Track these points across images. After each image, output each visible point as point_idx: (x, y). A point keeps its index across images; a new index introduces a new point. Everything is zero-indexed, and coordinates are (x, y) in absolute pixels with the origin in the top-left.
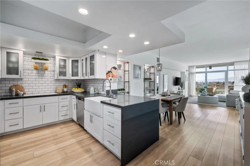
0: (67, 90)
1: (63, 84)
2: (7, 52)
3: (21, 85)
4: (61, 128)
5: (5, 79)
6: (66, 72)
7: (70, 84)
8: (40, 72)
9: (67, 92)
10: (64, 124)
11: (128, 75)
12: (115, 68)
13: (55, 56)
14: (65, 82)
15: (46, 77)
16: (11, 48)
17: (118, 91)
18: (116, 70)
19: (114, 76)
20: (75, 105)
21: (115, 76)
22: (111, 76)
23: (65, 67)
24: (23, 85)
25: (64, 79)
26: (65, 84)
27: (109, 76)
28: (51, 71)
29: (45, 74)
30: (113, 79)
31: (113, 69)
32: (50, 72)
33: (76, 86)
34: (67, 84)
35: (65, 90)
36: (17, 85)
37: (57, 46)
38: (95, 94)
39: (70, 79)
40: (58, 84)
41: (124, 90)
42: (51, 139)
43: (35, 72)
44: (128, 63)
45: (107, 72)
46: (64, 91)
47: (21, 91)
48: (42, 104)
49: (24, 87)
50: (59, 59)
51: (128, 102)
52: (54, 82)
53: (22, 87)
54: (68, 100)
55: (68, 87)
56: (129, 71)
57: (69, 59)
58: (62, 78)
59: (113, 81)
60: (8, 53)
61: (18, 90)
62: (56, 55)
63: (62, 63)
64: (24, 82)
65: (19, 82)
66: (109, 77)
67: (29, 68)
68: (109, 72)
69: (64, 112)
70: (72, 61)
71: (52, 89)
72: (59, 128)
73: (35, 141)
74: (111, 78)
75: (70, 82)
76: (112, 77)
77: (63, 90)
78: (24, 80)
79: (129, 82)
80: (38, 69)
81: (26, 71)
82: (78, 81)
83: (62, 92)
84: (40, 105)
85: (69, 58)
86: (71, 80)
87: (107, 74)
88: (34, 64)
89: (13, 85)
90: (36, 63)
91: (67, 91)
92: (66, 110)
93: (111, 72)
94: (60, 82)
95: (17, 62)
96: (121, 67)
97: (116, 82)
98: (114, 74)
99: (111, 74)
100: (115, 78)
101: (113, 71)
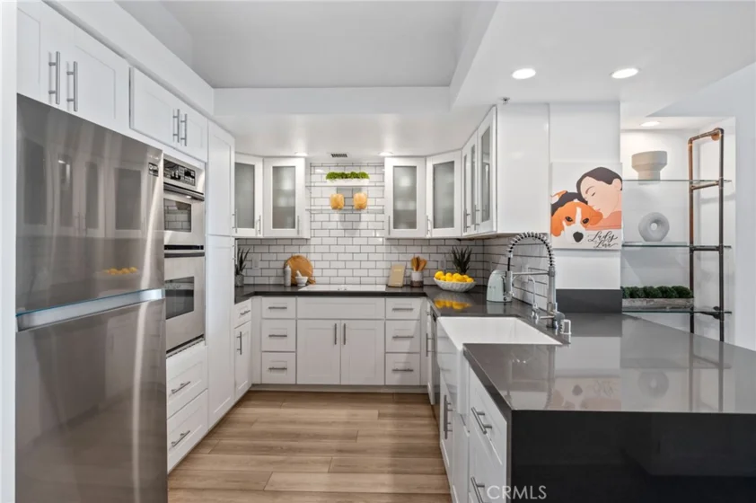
0: (423, 277)
1: (411, 257)
2: (274, 168)
3: (304, 255)
4: (380, 416)
5: (276, 239)
6: (415, 211)
7: (434, 257)
8: (349, 217)
9: (421, 285)
10: (397, 403)
11: (717, 205)
12: (606, 176)
13: (383, 158)
14: (416, 249)
15: (364, 233)
16: (282, 154)
17: (625, 297)
18: (609, 182)
19: (599, 215)
20: (427, 339)
21: (605, 215)
23: (411, 194)
24: (312, 257)
25: (414, 239)
26: (417, 255)
27: (569, 220)
28: (376, 212)
29: (360, 221)
30: (588, 234)
31: (589, 181)
32: (372, 217)
33: (451, 265)
34: (422, 257)
35: (416, 276)
36: (298, 257)
37: (389, 120)
38: (505, 303)
39: (428, 236)
40: (395, 257)
41: (684, 293)
42: (334, 444)
43: (336, 216)
44: (718, 134)
45: (556, 199)
46: (412, 282)
47: (304, 274)
48: (341, 319)
49: (312, 263)
50: (395, 167)
51: (716, 372)
52: (383, 249)
53: (308, 263)
54: (415, 314)
55: (423, 269)
56: (721, 183)
57: (426, 161)
58: (404, 232)
59: (592, 245)
60: (276, 170)
61: (298, 272)
62: (382, 154)
63: (405, 182)
64: (312, 248)
65: (303, 249)
66: (564, 223)
67: (324, 208)
68: (566, 198)
69: (403, 358)
70: (435, 168)
71: (379, 273)
72: (375, 412)
73: (297, 436)
75: (434, 249)
76: (585, 221)
77: (408, 277)
78: (313, 241)
79: (720, 249)
80: (340, 209)
81: (318, 217)
82: (463, 243)
83: (404, 286)
84: (333, 322)
85: (425, 158)
86: (437, 243)
87: (555, 208)
88: (335, 192)
89: (289, 256)
90: (339, 189)
91: (422, 282)
92: (408, 353)
93: (579, 196)
94: (403, 249)
95: (293, 193)
96: (666, 167)
97: (612, 248)
98: (595, 208)
99: (579, 210)
100: (605, 228)
101: (590, 192)
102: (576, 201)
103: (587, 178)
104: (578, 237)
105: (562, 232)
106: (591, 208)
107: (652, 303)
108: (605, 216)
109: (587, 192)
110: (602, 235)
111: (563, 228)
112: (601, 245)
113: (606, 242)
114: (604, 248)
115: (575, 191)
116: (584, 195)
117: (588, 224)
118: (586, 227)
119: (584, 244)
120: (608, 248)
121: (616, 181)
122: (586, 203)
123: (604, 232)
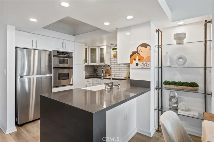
3: (109, 69)
18: (146, 47)
19: (143, 58)
22: (137, 59)
27: (135, 59)
30: (140, 63)
31: (140, 48)
59: (141, 67)
60: (101, 49)
66: (133, 60)
68: (134, 53)
74: (137, 61)
76: (139, 60)
87: (131, 56)
93: (137, 52)
96: (186, 38)
97: (147, 68)
98: (142, 56)
99: (137, 56)
100: (145, 61)
101: (141, 51)
102: (136, 54)
103: (140, 47)
104: (137, 64)
105: (133, 63)
106: (141, 56)
107: (178, 87)
108: (145, 58)
109: (139, 51)
110: (144, 64)
111: (133, 62)
112: (144, 67)
113: (145, 66)
114: (144, 68)
115: (136, 51)
116: (139, 52)
117: (140, 61)
118: (139, 61)
119: (139, 66)
120: (146, 68)
121: (148, 47)
122: (139, 54)
123: (145, 63)
